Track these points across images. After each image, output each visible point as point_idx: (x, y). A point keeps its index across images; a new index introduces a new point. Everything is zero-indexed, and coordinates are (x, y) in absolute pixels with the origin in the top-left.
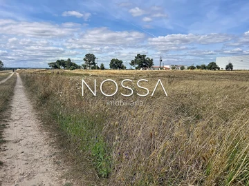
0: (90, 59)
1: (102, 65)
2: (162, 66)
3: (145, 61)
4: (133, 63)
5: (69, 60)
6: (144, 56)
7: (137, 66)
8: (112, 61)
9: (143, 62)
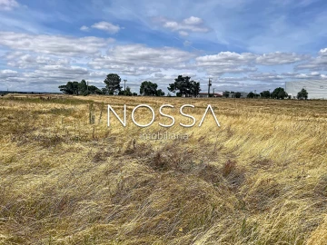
0: (113, 81)
1: (128, 89)
2: (211, 92)
3: (189, 85)
4: (172, 88)
5: (84, 81)
6: (188, 78)
7: (178, 91)
8: (144, 84)
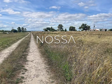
0: (60, 27)
1: (66, 29)
2: (95, 29)
3: (86, 27)
4: (80, 28)
5: (52, 27)
6: (86, 25)
7: (82, 29)
8: (70, 27)
9: (85, 28)
